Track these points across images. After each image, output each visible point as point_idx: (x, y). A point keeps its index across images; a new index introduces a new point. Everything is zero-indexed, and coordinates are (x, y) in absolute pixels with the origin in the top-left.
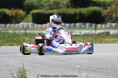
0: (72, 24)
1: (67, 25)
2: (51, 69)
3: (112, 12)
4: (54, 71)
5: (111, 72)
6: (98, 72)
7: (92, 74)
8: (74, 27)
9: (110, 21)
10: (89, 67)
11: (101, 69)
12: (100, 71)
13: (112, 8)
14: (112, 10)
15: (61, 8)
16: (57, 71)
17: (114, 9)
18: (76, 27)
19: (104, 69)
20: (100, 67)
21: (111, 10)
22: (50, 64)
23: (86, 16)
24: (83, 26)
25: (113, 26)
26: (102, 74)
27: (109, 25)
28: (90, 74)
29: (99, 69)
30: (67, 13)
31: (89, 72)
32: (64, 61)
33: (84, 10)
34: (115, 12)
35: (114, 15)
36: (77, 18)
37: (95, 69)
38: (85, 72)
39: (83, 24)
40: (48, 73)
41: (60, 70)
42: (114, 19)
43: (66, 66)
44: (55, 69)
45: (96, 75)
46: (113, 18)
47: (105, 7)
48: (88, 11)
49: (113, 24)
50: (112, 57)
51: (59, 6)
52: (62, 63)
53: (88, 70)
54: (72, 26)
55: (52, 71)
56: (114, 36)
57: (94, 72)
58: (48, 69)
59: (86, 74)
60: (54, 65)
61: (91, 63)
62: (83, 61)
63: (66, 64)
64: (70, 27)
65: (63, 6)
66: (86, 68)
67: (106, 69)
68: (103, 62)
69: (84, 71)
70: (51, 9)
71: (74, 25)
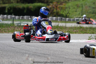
0: (21, 17)
1: (17, 17)
2: (3, 53)
3: (54, 7)
4: (6, 55)
5: (52, 57)
6: (42, 57)
7: (37, 58)
8: (22, 19)
9: (51, 15)
10: (35, 52)
11: (44, 54)
12: (44, 56)
13: (53, 5)
14: (54, 6)
15: (12, 3)
16: (9, 55)
17: (55, 5)
18: (24, 19)
19: (47, 54)
20: (44, 53)
21: (52, 6)
22: (3, 49)
23: (32, 10)
24: (30, 18)
25: (54, 19)
26: (45, 59)
27: (51, 18)
28: (35, 58)
29: (43, 55)
30: (17, 7)
31: (35, 57)
32: (14, 47)
33: (31, 6)
34: (56, 7)
35: (55, 11)
36: (25, 11)
37: (40, 55)
38: (32, 57)
39: (29, 16)
40: (1, 57)
41: (11, 55)
42: (55, 14)
43: (16, 51)
44: (7, 53)
45: (40, 60)
46: (54, 12)
47: (48, 3)
48: (34, 7)
49: (54, 18)
50: (53, 45)
51: (10, 1)
52: (13, 48)
53: (34, 55)
54: (21, 18)
55: (5, 55)
56: (55, 27)
57: (39, 57)
58: (1, 53)
59: (33, 58)
60: (7, 50)
61: (36, 49)
62: (30, 47)
63: (16, 49)
64: (19, 19)
65: (13, 1)
66: (33, 53)
67: (48, 55)
68: (46, 49)
69: (30, 56)
70: (4, 3)
71: (22, 18)
